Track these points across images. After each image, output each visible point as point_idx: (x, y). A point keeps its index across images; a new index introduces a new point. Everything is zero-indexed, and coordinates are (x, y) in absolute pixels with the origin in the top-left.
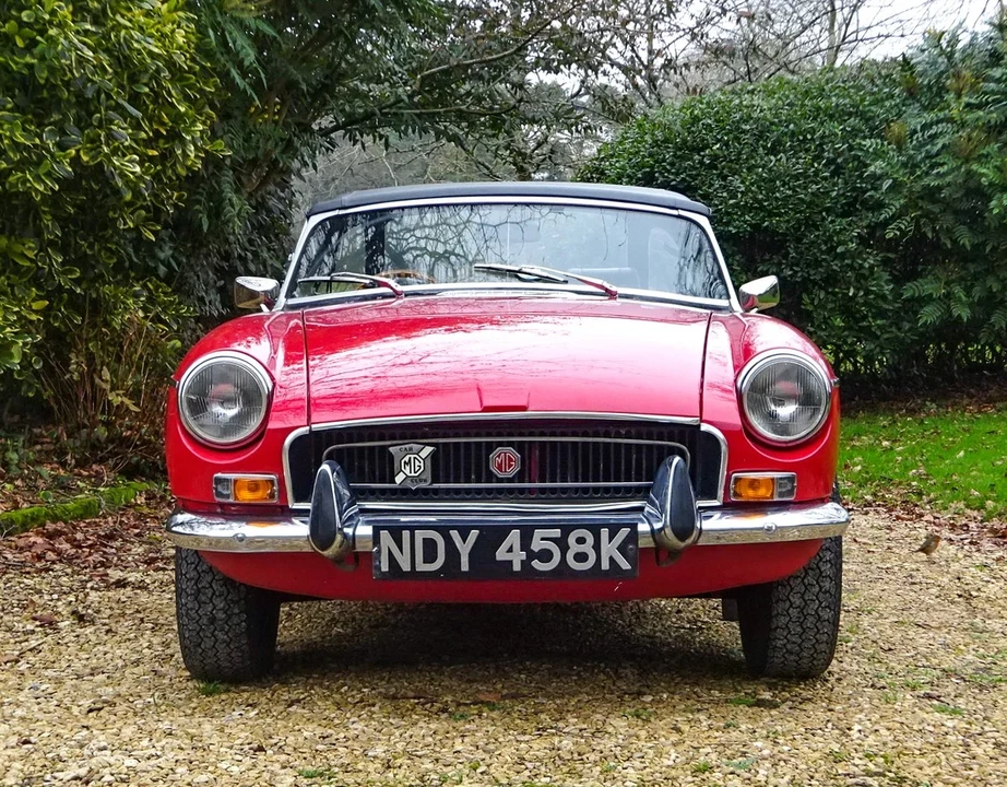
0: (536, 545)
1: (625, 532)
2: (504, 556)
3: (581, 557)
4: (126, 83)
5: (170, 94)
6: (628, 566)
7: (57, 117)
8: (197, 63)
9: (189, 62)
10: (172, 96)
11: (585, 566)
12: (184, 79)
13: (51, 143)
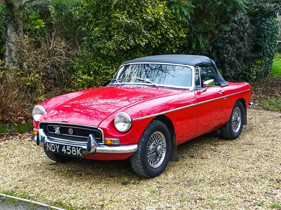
2: (63, 150)
3: (74, 152)
4: (147, 24)
5: (164, 24)
6: (81, 155)
7: (132, 33)
8: (172, 17)
9: (169, 17)
10: (165, 24)
11: (75, 154)
12: (167, 21)
13: (130, 38)
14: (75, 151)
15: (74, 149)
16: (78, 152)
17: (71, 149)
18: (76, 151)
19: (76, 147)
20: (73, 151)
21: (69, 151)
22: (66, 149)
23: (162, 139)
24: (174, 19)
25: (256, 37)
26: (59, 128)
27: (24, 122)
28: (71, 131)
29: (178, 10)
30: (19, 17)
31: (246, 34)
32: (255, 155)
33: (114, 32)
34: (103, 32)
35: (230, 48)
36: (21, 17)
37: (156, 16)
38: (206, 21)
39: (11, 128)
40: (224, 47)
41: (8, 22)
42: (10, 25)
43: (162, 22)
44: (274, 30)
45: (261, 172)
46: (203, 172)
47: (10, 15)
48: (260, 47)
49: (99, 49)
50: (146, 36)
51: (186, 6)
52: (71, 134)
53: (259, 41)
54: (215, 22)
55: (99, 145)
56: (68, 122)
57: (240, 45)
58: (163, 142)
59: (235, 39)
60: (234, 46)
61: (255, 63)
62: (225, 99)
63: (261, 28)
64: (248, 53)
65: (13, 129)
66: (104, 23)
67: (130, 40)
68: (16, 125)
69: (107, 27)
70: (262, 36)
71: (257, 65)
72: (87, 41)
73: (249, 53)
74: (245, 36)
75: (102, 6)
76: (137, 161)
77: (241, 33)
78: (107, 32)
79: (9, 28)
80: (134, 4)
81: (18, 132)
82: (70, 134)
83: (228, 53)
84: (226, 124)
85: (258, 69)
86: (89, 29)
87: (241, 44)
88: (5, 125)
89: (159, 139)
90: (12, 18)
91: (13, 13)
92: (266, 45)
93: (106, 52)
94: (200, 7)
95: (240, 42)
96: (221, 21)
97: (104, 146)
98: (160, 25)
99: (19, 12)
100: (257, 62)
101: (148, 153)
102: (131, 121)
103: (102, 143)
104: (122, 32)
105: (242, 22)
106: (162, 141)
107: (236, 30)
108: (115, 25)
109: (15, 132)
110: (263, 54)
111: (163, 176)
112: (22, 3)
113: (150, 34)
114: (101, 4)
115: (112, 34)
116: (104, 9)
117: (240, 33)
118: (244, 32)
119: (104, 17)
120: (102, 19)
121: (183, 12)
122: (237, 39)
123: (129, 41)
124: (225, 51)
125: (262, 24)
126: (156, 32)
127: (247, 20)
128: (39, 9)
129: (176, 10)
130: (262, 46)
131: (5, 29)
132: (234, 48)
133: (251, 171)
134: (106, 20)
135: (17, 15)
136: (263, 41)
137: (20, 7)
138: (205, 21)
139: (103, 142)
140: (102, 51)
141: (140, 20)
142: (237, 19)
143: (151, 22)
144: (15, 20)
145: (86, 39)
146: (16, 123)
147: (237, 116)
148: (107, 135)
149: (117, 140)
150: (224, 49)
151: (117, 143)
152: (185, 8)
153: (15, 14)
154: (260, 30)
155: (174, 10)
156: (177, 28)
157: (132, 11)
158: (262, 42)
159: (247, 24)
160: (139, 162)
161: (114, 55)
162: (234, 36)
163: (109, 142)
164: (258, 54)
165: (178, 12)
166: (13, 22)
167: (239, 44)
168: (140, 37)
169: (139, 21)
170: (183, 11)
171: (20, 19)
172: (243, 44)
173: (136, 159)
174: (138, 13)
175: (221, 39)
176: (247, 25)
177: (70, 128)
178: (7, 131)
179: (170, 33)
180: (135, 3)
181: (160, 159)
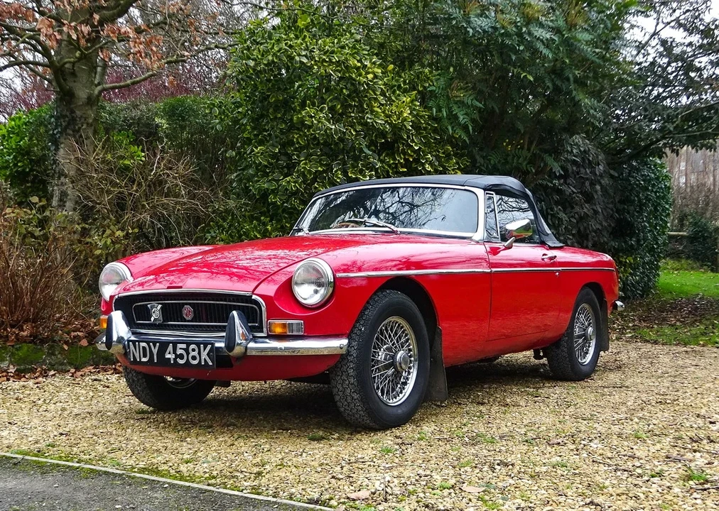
0: (179, 352)
1: (209, 346)
2: (168, 356)
3: (194, 358)
4: (373, 138)
5: (413, 141)
6: (211, 364)
7: (341, 157)
8: (429, 125)
9: (424, 125)
10: (415, 142)
11: (195, 362)
12: (420, 134)
13: (335, 169)
14: (195, 354)
15: (193, 350)
16: (204, 355)
17: (187, 350)
18: (199, 353)
19: (198, 344)
20: (192, 354)
21: (181, 357)
22: (175, 351)
23: (408, 339)
24: (435, 130)
25: (621, 202)
26: (160, 306)
27: (84, 343)
28: (188, 311)
29: (444, 110)
30: (85, 120)
31: (598, 187)
32: (633, 401)
33: (298, 156)
34: (274, 156)
35: (562, 215)
36: (91, 121)
37: (395, 121)
38: (507, 145)
39: (55, 355)
40: (549, 211)
41: (61, 133)
42: (65, 139)
43: (408, 137)
44: (659, 192)
45: (651, 426)
46: (509, 424)
47: (64, 117)
48: (630, 225)
49: (265, 194)
50: (370, 163)
51: (461, 104)
52: (187, 319)
53: (628, 213)
54: (529, 149)
55: (255, 339)
56: (181, 287)
57: (585, 210)
58: (411, 347)
59: (574, 195)
60: (571, 212)
61: (621, 262)
62: (557, 274)
63: (630, 184)
64: (603, 235)
65: (59, 356)
66: (277, 137)
67: (336, 171)
68: (66, 347)
69: (284, 146)
70: (634, 200)
71: (625, 266)
72: (237, 181)
73: (605, 233)
74: (596, 192)
75: (273, 99)
76: (347, 382)
77: (587, 184)
78: (283, 157)
79: (62, 146)
80: (344, 91)
81: (70, 364)
82: (185, 321)
83: (559, 225)
84: (560, 340)
85: (628, 276)
86: (244, 154)
87: (587, 209)
88: (39, 347)
89: (400, 337)
90: (69, 124)
91: (72, 112)
92: (644, 221)
93: (281, 200)
94: (492, 107)
95: (586, 205)
96: (541, 147)
97: (267, 340)
98: (403, 144)
99: (87, 110)
100: (624, 260)
101: (373, 366)
102: (332, 281)
103: (262, 332)
104: (318, 156)
105: (589, 159)
106: (409, 345)
107: (575, 176)
108: (302, 140)
109: (62, 364)
110: (638, 241)
111: (409, 427)
112: (93, 91)
113: (382, 161)
114: (270, 95)
115: (295, 159)
116: (276, 106)
117: (584, 183)
118: (592, 184)
119: (277, 125)
120: (273, 128)
121: (456, 117)
122: (578, 197)
123: (333, 174)
124: (551, 219)
125: (633, 177)
126: (395, 159)
127: (600, 157)
128: (134, 127)
129: (439, 110)
130: (633, 225)
131: (53, 148)
132: (572, 217)
133: (625, 424)
134: (281, 130)
135: (81, 117)
136: (638, 212)
137: (89, 98)
138: (505, 144)
139: (265, 330)
140: (271, 198)
141: (359, 128)
142: (578, 151)
143: (383, 134)
144: (77, 127)
145: (237, 176)
146: (66, 343)
147: (584, 325)
148: (274, 313)
149: (298, 324)
150: (549, 217)
151: (298, 331)
152: (459, 107)
153: (78, 113)
154: (630, 188)
155: (434, 110)
156: (443, 153)
157: (339, 106)
158: (633, 216)
159: (599, 164)
160: (352, 384)
161: (299, 207)
162: (572, 188)
163: (278, 330)
164: (626, 242)
165: (445, 113)
166: (71, 132)
167: (583, 209)
168: (358, 166)
169: (355, 130)
170: (454, 113)
171: (88, 124)
172: (592, 209)
173: (344, 377)
174: (353, 112)
175: (542, 195)
176: (601, 167)
177: (187, 304)
178: (44, 360)
179: (427, 161)
180: (346, 88)
181: (404, 389)
